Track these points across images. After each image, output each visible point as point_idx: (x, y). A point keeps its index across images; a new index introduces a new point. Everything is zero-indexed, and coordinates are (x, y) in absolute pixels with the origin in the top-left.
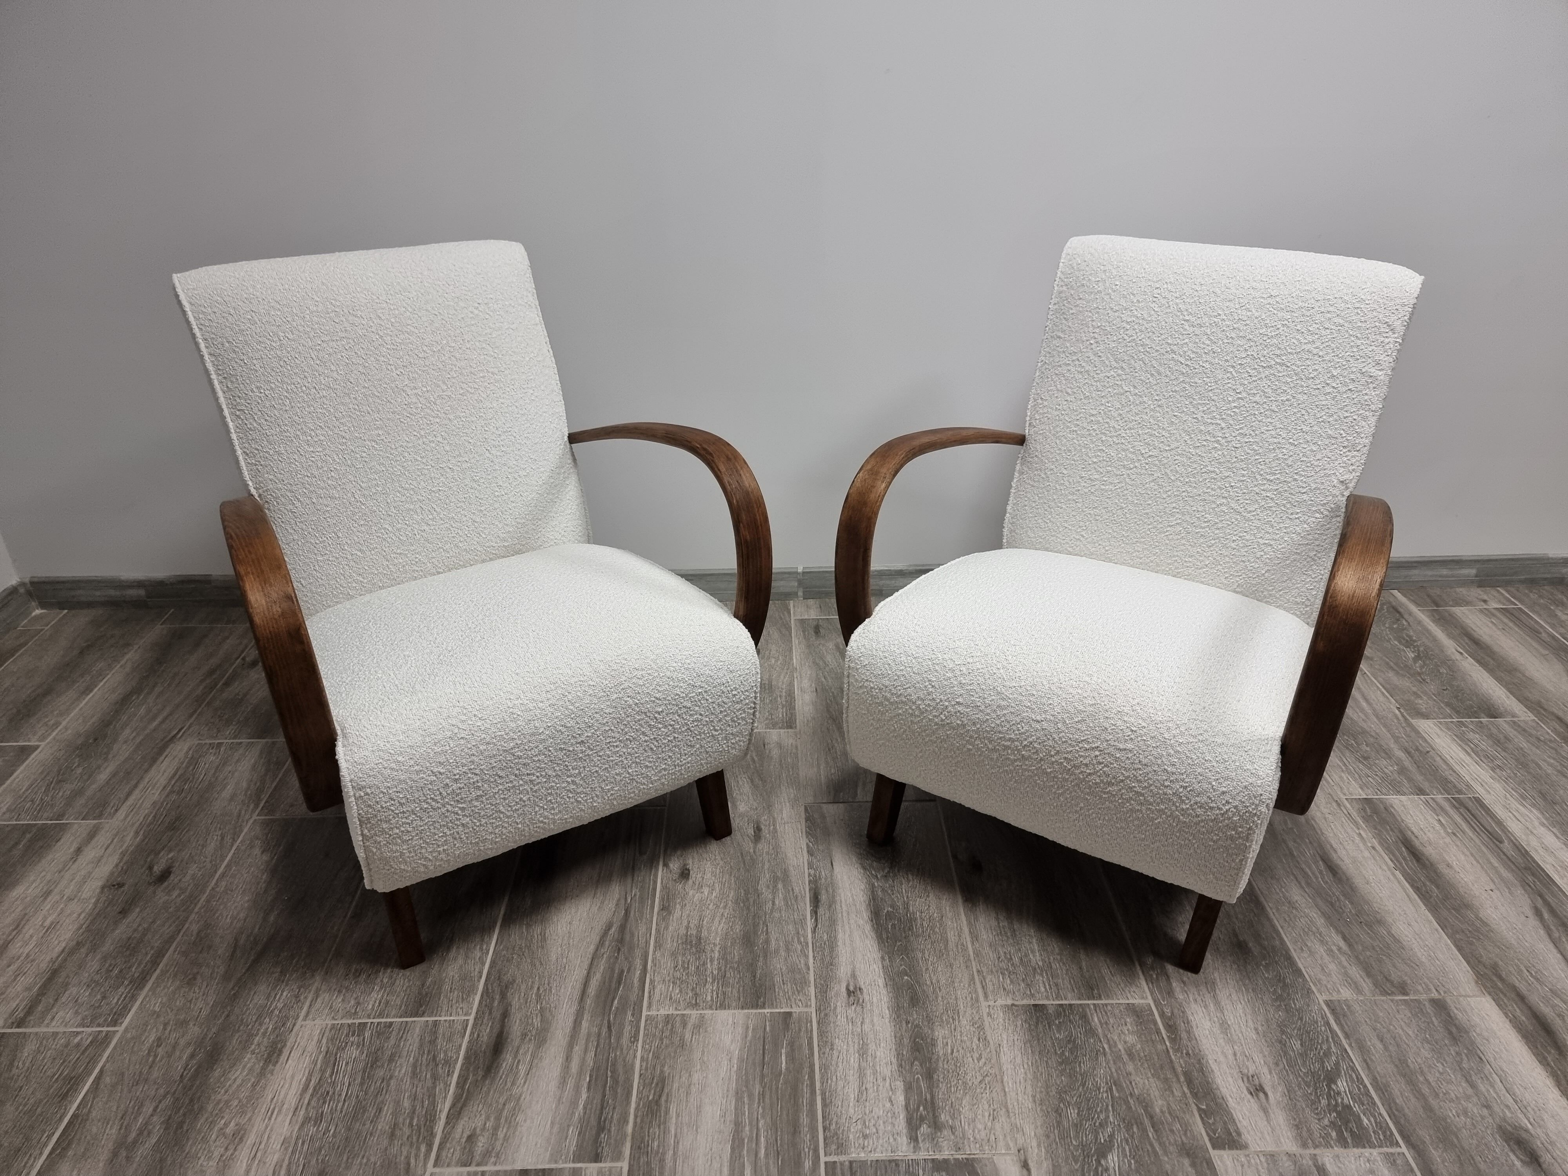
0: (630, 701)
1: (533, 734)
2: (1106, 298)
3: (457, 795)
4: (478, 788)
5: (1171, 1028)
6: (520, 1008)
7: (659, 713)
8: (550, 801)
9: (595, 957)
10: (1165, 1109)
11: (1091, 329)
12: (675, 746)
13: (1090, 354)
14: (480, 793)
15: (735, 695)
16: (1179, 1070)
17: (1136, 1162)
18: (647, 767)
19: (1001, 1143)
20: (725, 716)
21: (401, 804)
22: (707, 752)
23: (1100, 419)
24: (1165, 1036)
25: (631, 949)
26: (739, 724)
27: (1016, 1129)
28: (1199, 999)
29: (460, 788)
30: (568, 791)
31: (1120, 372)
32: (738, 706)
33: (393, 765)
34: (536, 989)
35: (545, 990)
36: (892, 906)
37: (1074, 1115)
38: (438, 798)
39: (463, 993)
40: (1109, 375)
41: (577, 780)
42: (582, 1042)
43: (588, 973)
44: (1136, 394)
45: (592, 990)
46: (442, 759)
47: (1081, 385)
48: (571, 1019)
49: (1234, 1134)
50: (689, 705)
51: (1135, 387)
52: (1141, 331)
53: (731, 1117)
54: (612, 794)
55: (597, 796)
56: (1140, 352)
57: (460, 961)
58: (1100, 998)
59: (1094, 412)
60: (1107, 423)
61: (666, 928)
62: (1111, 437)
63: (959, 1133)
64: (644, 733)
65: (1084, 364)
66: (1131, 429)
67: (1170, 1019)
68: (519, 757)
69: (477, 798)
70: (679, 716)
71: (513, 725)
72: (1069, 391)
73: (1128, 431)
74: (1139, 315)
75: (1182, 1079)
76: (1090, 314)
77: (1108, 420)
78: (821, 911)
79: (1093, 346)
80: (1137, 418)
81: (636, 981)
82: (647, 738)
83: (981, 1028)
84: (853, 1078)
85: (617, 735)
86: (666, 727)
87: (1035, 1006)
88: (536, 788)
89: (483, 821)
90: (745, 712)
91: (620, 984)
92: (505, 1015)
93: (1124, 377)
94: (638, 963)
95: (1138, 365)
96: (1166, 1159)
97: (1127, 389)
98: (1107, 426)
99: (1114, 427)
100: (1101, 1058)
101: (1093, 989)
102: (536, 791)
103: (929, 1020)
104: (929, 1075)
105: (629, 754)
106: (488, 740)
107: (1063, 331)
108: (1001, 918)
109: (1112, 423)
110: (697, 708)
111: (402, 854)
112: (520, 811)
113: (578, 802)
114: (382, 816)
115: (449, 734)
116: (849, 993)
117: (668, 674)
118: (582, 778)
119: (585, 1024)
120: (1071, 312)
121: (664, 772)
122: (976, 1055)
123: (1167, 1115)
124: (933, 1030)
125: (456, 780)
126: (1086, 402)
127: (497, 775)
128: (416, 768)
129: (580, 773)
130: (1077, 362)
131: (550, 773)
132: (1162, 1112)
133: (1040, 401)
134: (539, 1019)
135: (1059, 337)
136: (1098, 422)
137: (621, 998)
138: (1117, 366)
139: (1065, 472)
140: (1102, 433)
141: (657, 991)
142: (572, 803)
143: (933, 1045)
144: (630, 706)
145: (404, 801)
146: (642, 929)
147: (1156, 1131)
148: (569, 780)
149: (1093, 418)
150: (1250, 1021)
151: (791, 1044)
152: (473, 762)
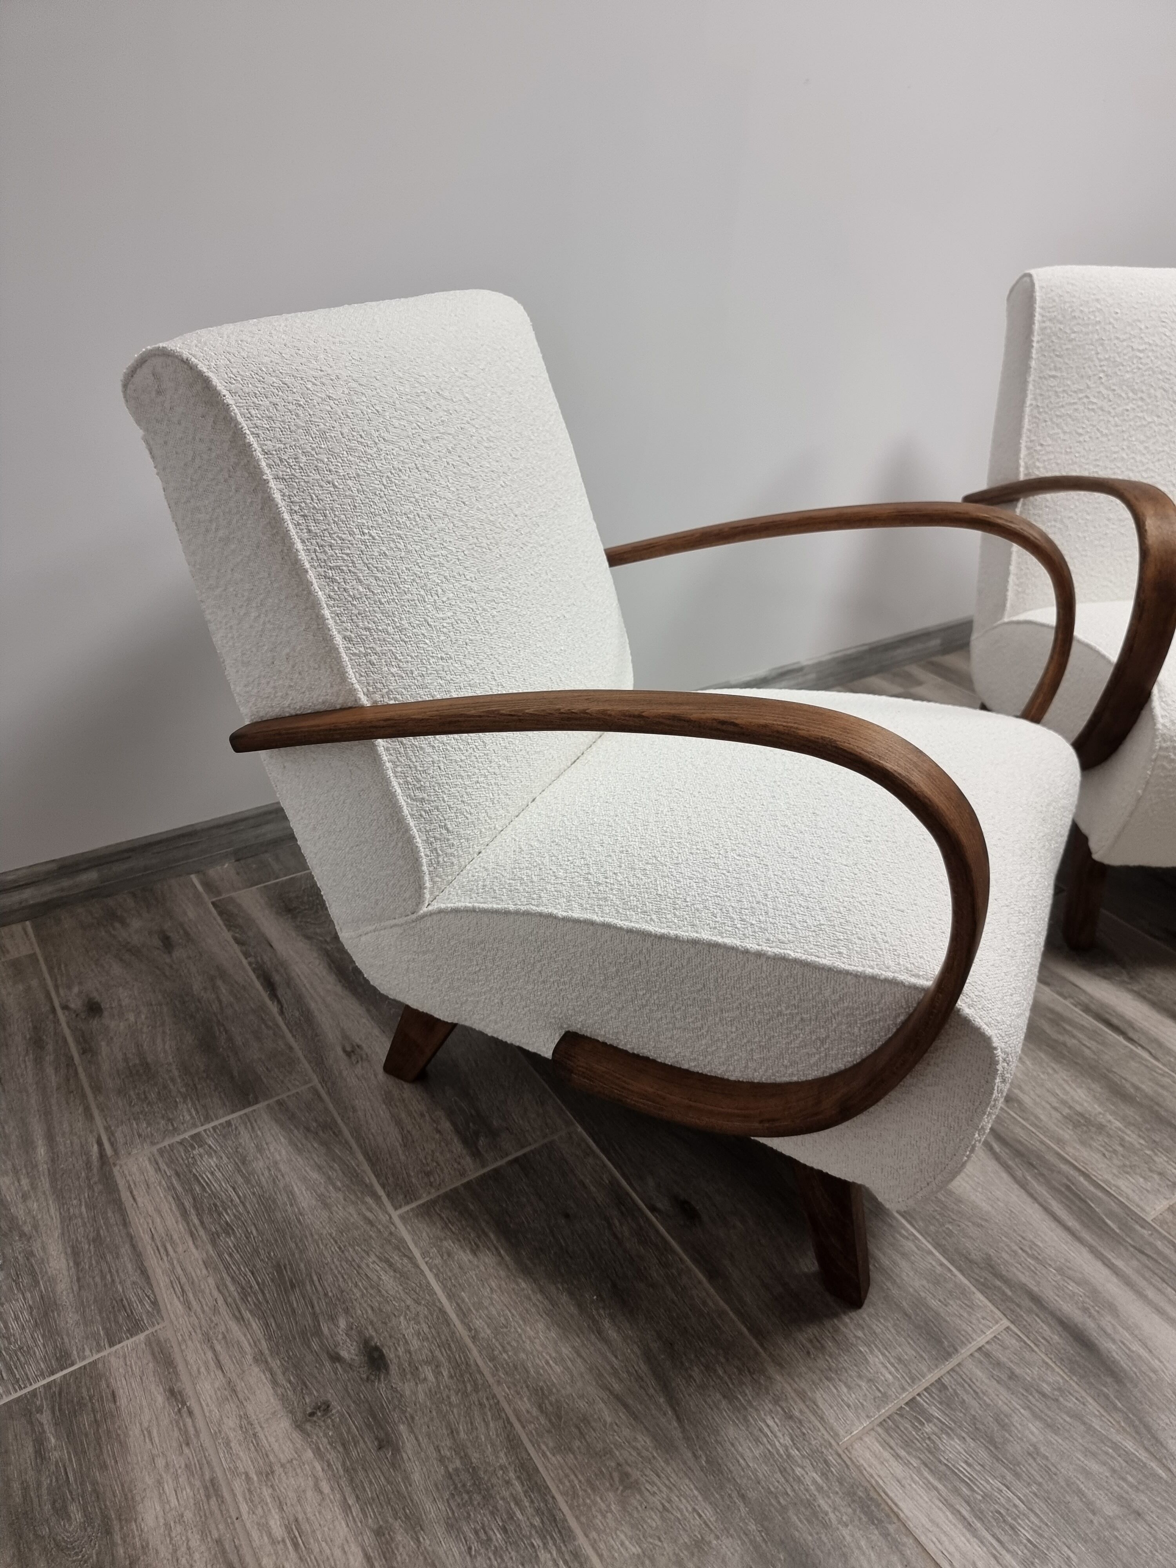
2: (1108, 327)
6: (1038, 1284)
9: (1023, 1185)
11: (1097, 363)
13: (1102, 389)
23: (1124, 455)
25: (1040, 1157)
31: (1140, 403)
34: (1020, 1251)
35: (1031, 1248)
39: (959, 1299)
40: (1128, 408)
42: (1142, 1283)
43: (1041, 1205)
44: (1161, 424)
45: (1072, 1223)
47: (1094, 423)
48: (1099, 1265)
51: (1158, 417)
52: (1157, 357)
56: (1159, 379)
57: (904, 1264)
59: (1117, 449)
60: (1133, 458)
61: (1037, 1117)
62: (1139, 472)
65: (1095, 400)
66: (1159, 460)
72: (1080, 431)
73: (1157, 464)
74: (1151, 342)
76: (1092, 347)
77: (1133, 455)
78: (1133, 1036)
79: (1103, 381)
80: (1166, 448)
81: (1092, 1188)
91: (1086, 1202)
92: (1036, 1299)
93: (1145, 408)
94: (1064, 1167)
95: (1159, 393)
97: (1149, 420)
98: (1132, 461)
99: (1141, 462)
107: (1056, 369)
109: (1138, 458)
119: (1119, 1263)
120: (1064, 347)
126: (1104, 439)
130: (1085, 400)
133: (1039, 448)
134: (1072, 1284)
135: (1054, 377)
136: (1123, 459)
137: (1106, 1215)
138: (1135, 397)
139: (1088, 517)
140: (1128, 469)
141: (1123, 1188)
146: (1018, 1130)
149: (1116, 456)
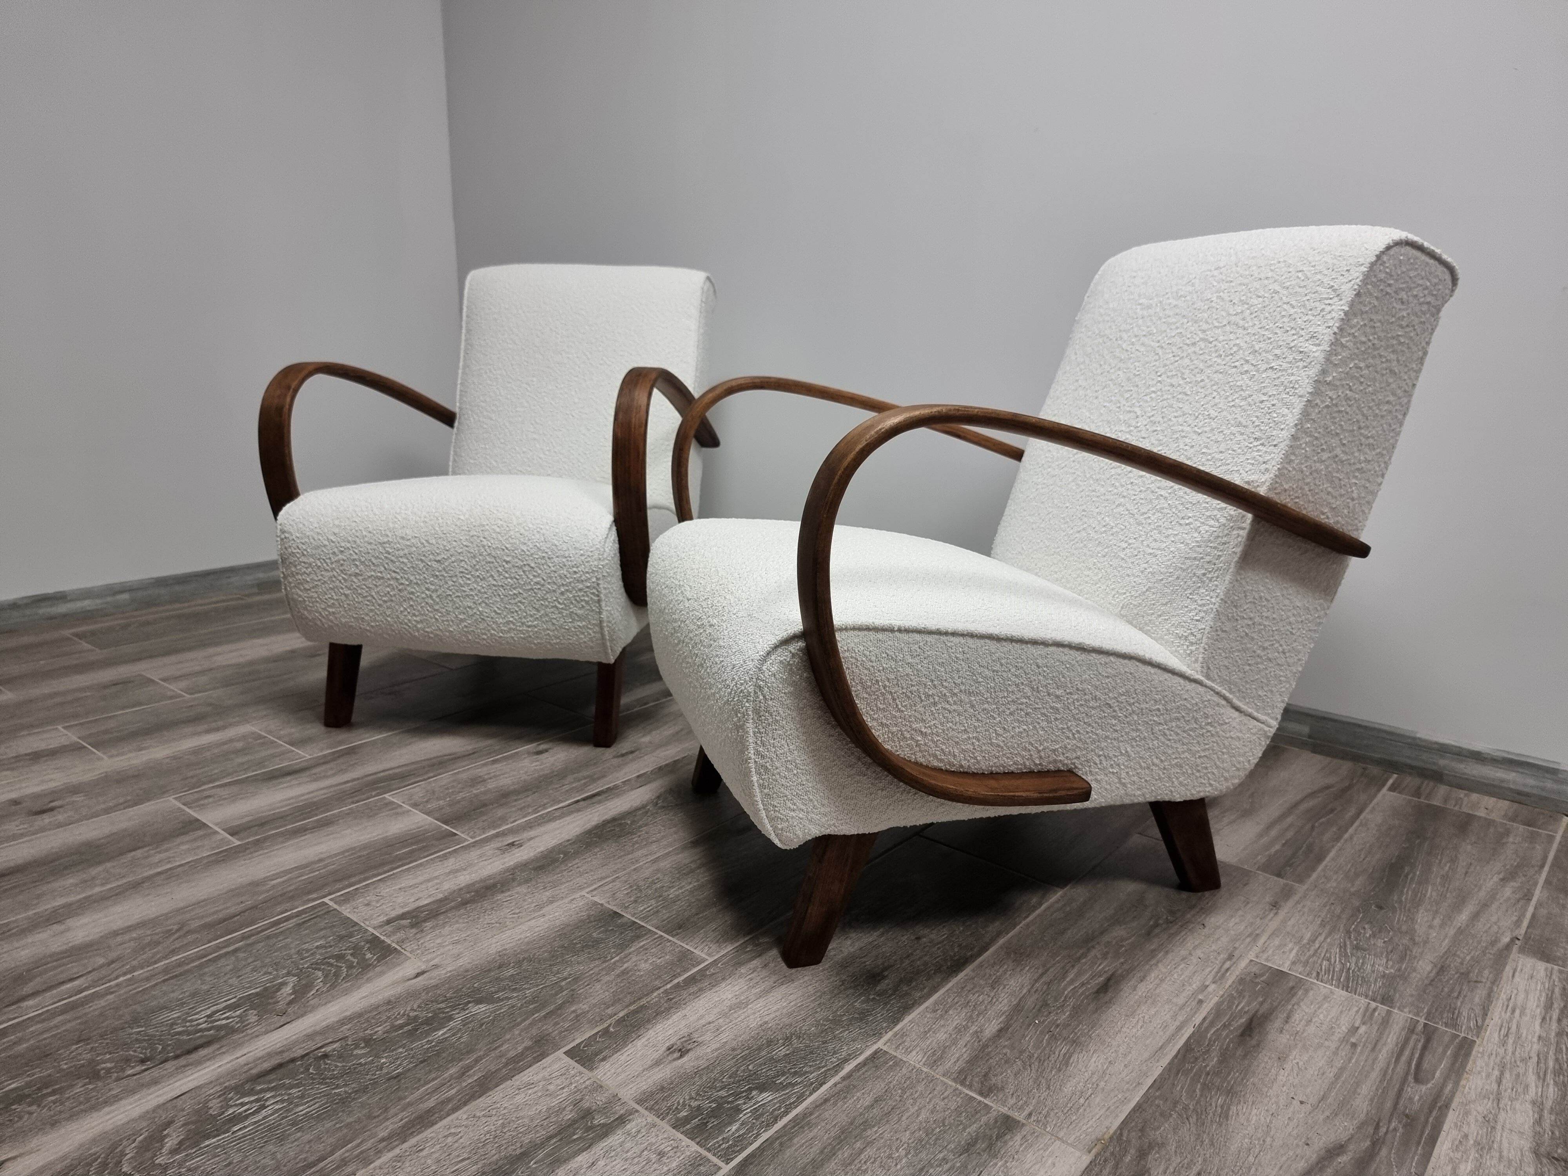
0: (485, 542)
1: (402, 538)
3: (342, 565)
4: (356, 566)
5: (692, 980)
6: (336, 764)
7: (507, 562)
8: (412, 606)
9: (413, 763)
10: (579, 1012)
12: (520, 602)
14: (357, 571)
15: (575, 572)
16: (643, 1002)
17: (494, 1020)
18: (495, 611)
19: (430, 956)
20: (567, 590)
21: (304, 555)
22: (553, 624)
24: (676, 981)
25: (440, 768)
26: (583, 607)
27: (458, 956)
28: (755, 981)
29: (344, 560)
30: (427, 603)
32: (581, 586)
33: (306, 523)
34: (361, 760)
35: (362, 763)
36: (633, 822)
37: (510, 974)
38: (328, 561)
39: (329, 746)
41: (434, 596)
42: (330, 790)
43: (397, 767)
46: (336, 530)
48: (347, 780)
49: (601, 1057)
50: (533, 565)
53: (322, 856)
54: (466, 626)
55: (452, 621)
58: (673, 936)
61: (478, 768)
63: (418, 936)
64: (492, 576)
67: (705, 976)
68: (389, 554)
69: (356, 575)
70: (524, 571)
71: (391, 525)
75: (632, 1008)
78: (581, 803)
82: (495, 583)
83: (552, 902)
84: (421, 879)
85: (469, 568)
86: (511, 578)
87: (616, 913)
88: (400, 587)
89: (360, 599)
90: (588, 596)
91: (401, 779)
94: (429, 775)
96: (517, 1032)
100: (597, 962)
101: (680, 928)
102: (400, 590)
103: (527, 881)
104: (465, 903)
105: (479, 591)
106: (370, 529)
108: (698, 862)
110: (539, 572)
111: (305, 601)
112: (388, 604)
113: (436, 619)
114: (292, 559)
115: (349, 515)
116: (512, 844)
117: (522, 531)
118: (438, 596)
119: (348, 785)
121: (512, 626)
122: (517, 911)
123: (573, 1015)
124: (519, 885)
125: (342, 552)
127: (370, 560)
128: (318, 530)
129: (437, 591)
131: (412, 578)
132: (574, 1012)
134: (334, 772)
137: (389, 784)
141: (412, 790)
142: (431, 618)
143: (503, 892)
144: (484, 546)
145: (305, 553)
147: (545, 1017)
148: (427, 592)
150: (772, 1016)
151: (424, 847)
152: (355, 542)
